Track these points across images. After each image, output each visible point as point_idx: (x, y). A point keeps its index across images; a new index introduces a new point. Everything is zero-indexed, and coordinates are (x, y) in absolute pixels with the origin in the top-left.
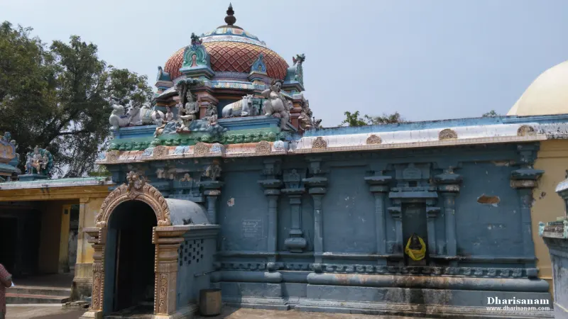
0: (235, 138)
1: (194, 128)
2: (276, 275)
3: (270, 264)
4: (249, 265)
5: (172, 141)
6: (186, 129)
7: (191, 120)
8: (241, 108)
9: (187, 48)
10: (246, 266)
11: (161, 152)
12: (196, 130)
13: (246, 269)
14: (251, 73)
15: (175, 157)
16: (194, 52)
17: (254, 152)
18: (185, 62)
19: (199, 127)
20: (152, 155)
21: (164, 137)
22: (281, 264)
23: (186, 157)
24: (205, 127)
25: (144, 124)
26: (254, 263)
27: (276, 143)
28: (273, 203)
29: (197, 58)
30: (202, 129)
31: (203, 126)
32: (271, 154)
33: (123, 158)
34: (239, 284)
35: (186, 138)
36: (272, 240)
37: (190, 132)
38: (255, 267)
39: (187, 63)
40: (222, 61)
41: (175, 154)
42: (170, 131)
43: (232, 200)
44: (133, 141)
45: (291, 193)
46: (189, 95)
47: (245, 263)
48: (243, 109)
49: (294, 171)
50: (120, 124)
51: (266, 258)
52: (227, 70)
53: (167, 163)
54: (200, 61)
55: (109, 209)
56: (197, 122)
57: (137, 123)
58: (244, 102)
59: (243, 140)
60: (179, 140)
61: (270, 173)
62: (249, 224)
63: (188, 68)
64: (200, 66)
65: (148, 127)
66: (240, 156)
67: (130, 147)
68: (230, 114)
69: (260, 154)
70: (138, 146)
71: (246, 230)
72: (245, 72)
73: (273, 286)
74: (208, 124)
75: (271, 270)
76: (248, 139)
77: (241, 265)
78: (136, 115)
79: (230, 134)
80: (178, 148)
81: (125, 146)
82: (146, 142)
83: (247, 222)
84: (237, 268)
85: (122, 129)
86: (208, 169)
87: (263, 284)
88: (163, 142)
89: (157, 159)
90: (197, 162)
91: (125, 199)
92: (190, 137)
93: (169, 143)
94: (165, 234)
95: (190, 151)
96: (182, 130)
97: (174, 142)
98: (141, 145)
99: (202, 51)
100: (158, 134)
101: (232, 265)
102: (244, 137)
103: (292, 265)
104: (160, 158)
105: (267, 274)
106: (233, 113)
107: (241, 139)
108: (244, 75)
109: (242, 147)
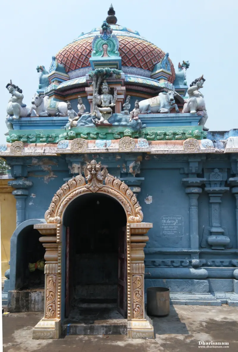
0: (157, 134)
1: (115, 121)
2: (202, 271)
3: (195, 261)
4: (172, 262)
5: (88, 134)
6: (106, 122)
7: (110, 113)
8: (160, 104)
9: (97, 37)
10: (170, 263)
11: (81, 145)
12: (116, 124)
13: (169, 266)
14: (157, 72)
15: (97, 151)
16: (105, 42)
17: (182, 149)
18: (94, 52)
19: (120, 121)
20: (69, 148)
21: (80, 130)
22: (204, 261)
23: (110, 151)
24: (126, 121)
25: (50, 115)
26: (177, 260)
27: (203, 141)
28: (194, 202)
29: (109, 49)
30: (123, 123)
31: (124, 120)
32: (200, 152)
33: (29, 151)
34: (165, 280)
35: (105, 131)
36: (195, 237)
37: (110, 126)
38: (179, 264)
39: (97, 52)
40: (130, 55)
41: (96, 148)
42: (86, 123)
43: (150, 197)
44: (38, 133)
45: (214, 192)
46: (105, 87)
47: (168, 261)
48: (162, 105)
49: (217, 170)
50: (21, 114)
51: (189, 255)
52: (133, 66)
53: (84, 157)
54: (112, 52)
55: (64, 203)
56: (116, 116)
57: (42, 113)
58: (161, 98)
59: (164, 137)
60: (97, 134)
61: (194, 171)
62: (169, 222)
63: (99, 58)
64: (113, 57)
65: (55, 118)
66: (166, 152)
67: (34, 139)
68: (147, 110)
69: (188, 151)
70: (44, 139)
71: (165, 227)
72: (149, 70)
73: (202, 283)
74: (129, 117)
75: (196, 267)
76: (170, 137)
77: (163, 262)
78: (40, 104)
79: (150, 130)
80: (98, 141)
81: (28, 138)
82: (54, 135)
83: (167, 220)
84: (159, 265)
85: (24, 119)
86: (131, 165)
87: (190, 281)
88: (78, 135)
89: (76, 152)
90: (119, 157)
91: (84, 191)
92: (110, 131)
93: (86, 136)
94: (140, 231)
95: (114, 146)
96: (102, 122)
97: (91, 135)
98: (48, 137)
99: (114, 41)
100: (72, 126)
101: (154, 262)
102: (165, 134)
103: (213, 262)
104: (80, 151)
105: (193, 270)
106: (151, 109)
107: (163, 136)
108: (148, 73)
109: (166, 144)
